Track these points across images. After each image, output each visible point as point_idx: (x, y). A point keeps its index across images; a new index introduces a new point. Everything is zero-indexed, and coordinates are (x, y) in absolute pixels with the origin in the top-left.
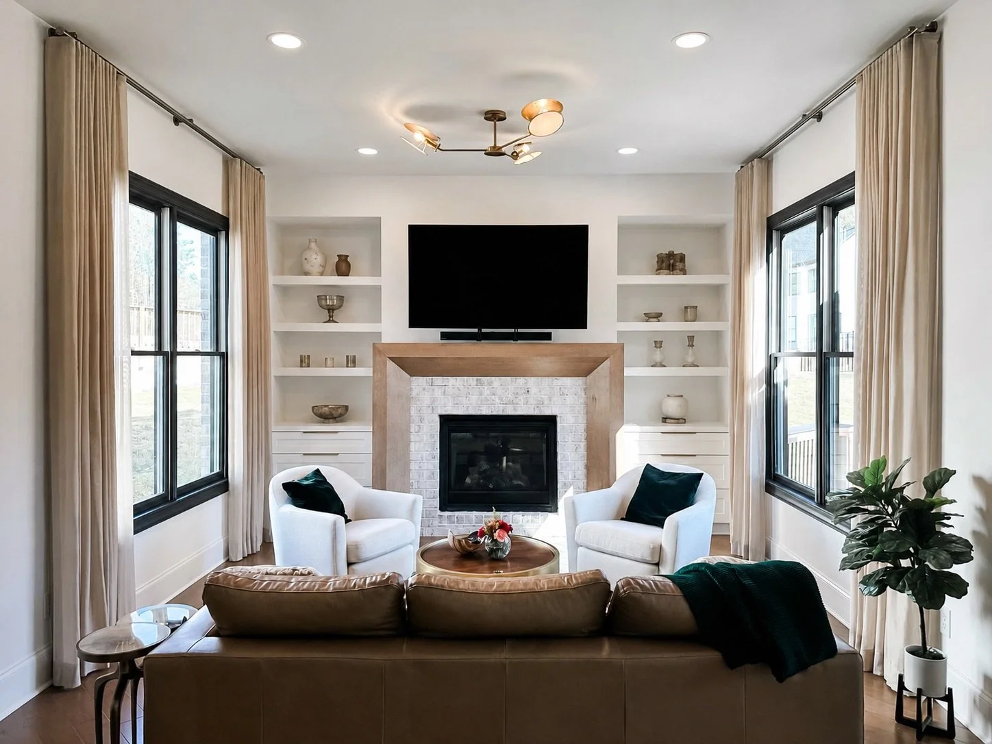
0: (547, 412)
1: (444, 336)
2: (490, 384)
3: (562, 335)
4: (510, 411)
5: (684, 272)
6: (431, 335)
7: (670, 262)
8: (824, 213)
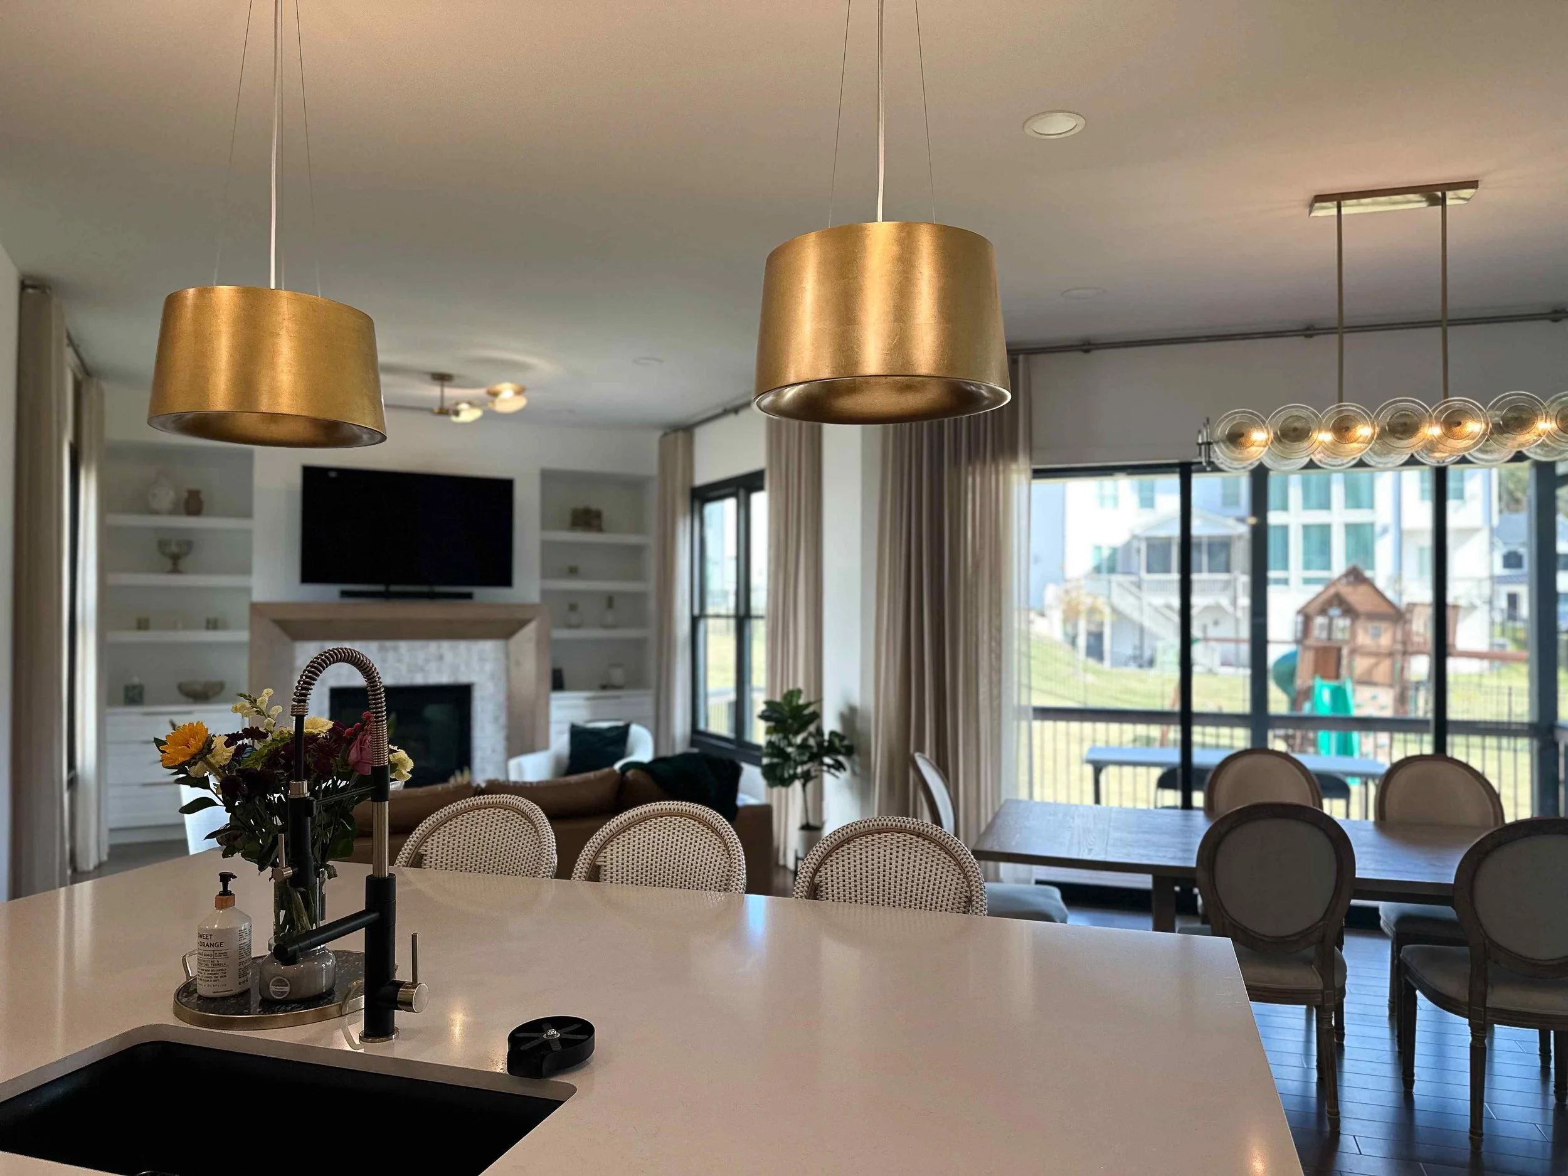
0: (463, 679)
1: (345, 594)
2: (396, 649)
3: (486, 595)
4: (419, 680)
5: (600, 529)
6: (327, 593)
7: (586, 519)
8: (742, 493)
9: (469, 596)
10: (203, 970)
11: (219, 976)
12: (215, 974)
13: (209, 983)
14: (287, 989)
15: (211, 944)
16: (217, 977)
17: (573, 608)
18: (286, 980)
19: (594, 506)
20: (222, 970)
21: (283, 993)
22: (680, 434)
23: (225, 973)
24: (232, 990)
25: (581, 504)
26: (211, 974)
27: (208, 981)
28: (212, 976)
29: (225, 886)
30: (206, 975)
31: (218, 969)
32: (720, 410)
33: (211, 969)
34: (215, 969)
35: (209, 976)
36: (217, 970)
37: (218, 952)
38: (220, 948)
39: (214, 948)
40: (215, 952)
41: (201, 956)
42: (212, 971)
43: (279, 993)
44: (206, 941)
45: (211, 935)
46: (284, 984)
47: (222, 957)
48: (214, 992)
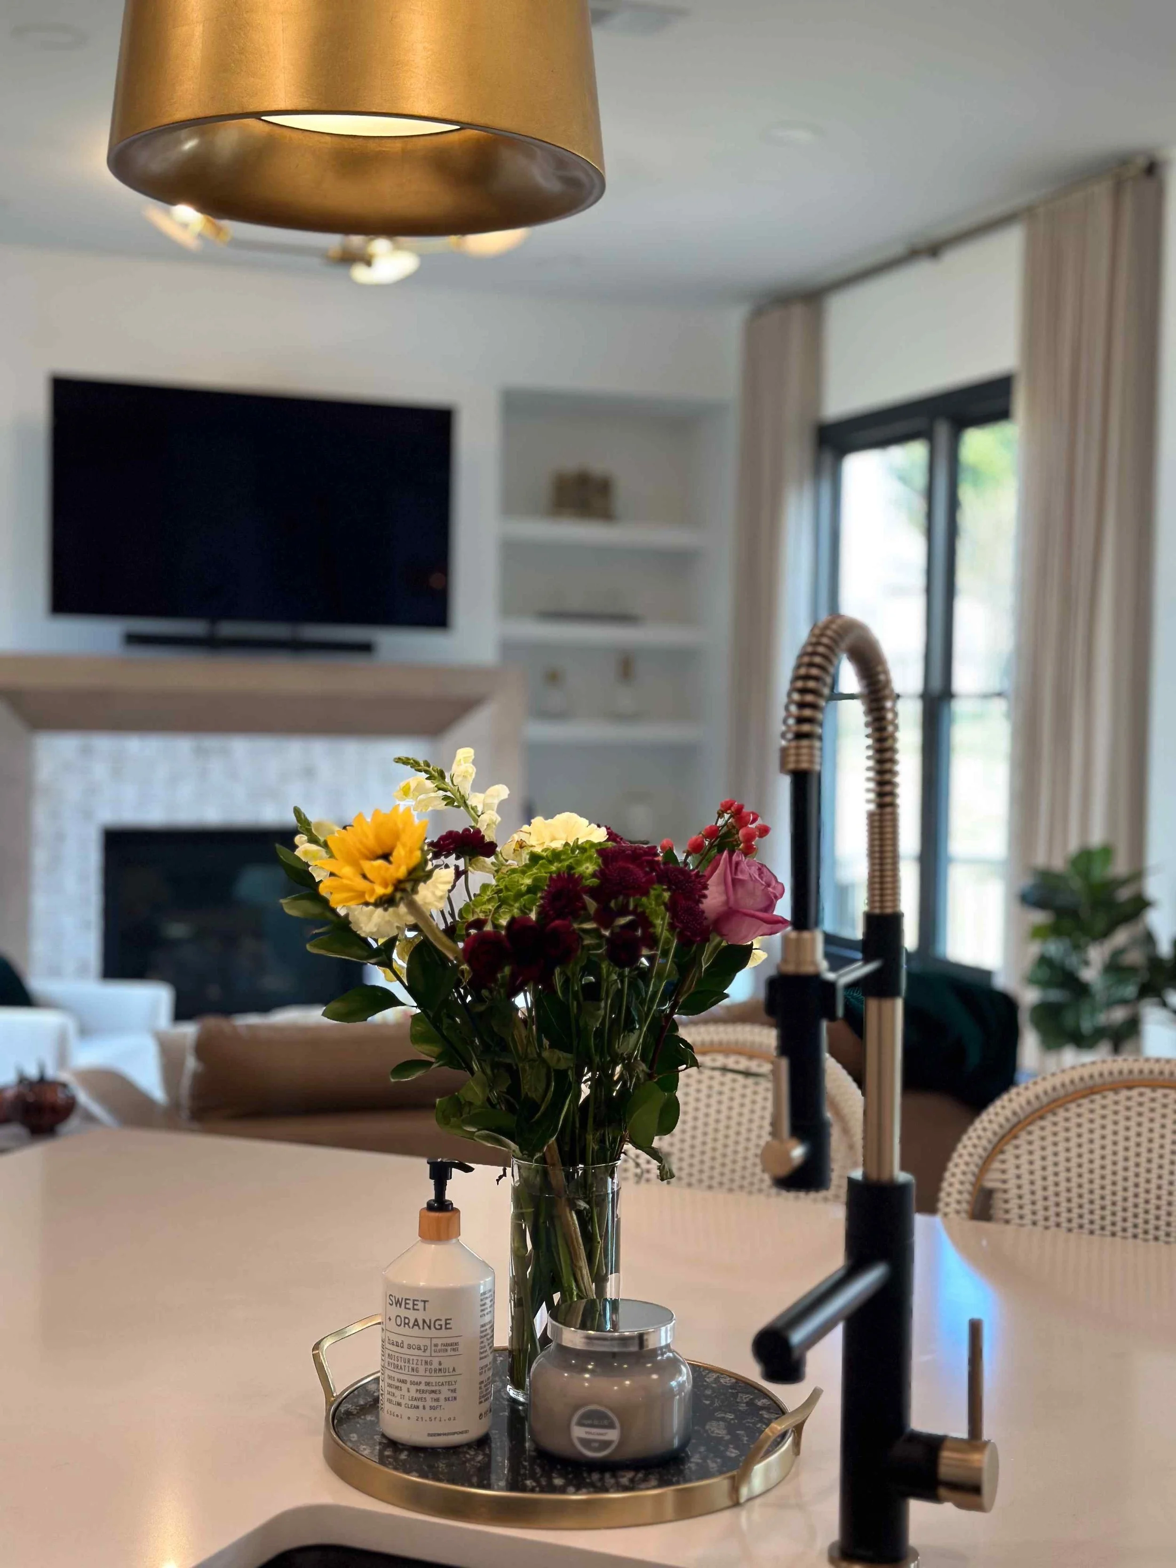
1: (134, 639)
2: (226, 752)
3: (399, 647)
5: (608, 516)
6: (100, 637)
7: (582, 494)
8: (942, 431)
9: (366, 648)
10: (404, 1382)
11: (442, 1397)
12: (433, 1392)
13: (419, 1413)
14: (613, 1435)
15: (424, 1321)
16: (437, 1400)
17: (553, 678)
18: (610, 1414)
19: (598, 466)
20: (449, 1383)
21: (606, 1444)
22: (798, 312)
23: (454, 1391)
24: (466, 1432)
25: (570, 464)
26: (424, 1391)
27: (418, 1407)
28: (427, 1396)
29: (440, 1188)
30: (413, 1393)
31: (441, 1380)
32: (898, 249)
33: (424, 1380)
34: (433, 1380)
35: (418, 1395)
36: (437, 1384)
37: (439, 1342)
38: (443, 1333)
39: (433, 1333)
40: (434, 1341)
41: (399, 1349)
42: (427, 1384)
43: (596, 1445)
44: (412, 1315)
45: (425, 1302)
46: (606, 1422)
47: (449, 1353)
48: (430, 1435)
